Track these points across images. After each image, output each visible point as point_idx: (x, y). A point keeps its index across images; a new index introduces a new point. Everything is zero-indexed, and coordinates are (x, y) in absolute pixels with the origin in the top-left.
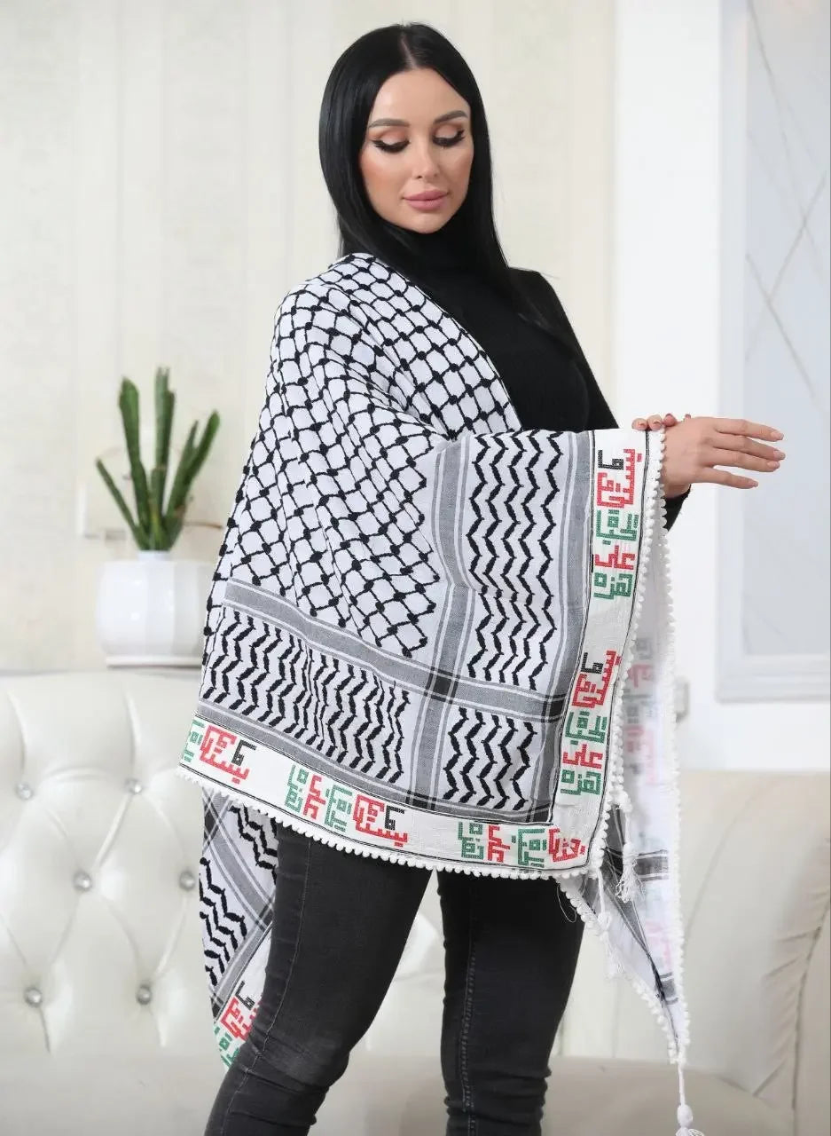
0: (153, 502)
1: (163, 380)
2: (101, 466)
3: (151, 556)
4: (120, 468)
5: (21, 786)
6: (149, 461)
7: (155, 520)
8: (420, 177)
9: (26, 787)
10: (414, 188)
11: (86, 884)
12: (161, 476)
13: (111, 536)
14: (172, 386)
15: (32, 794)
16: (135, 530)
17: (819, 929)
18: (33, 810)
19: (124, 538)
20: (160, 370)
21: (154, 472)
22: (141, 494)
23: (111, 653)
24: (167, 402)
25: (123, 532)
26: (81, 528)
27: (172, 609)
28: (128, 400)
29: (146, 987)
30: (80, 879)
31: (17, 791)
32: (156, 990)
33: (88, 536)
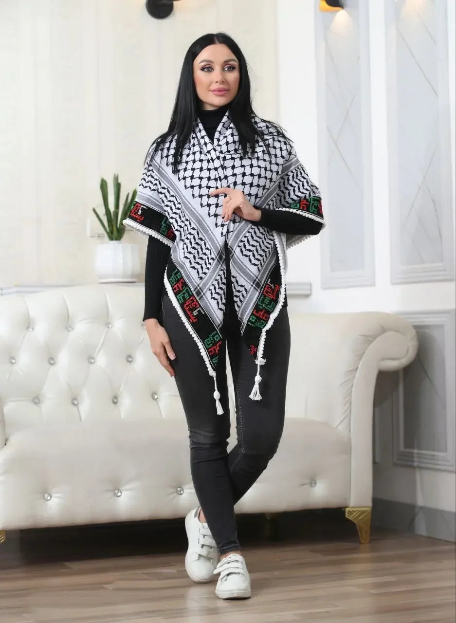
0: (114, 223)
1: (116, 179)
2: (94, 210)
3: (114, 242)
4: (102, 212)
5: (68, 326)
6: (112, 208)
7: (115, 229)
8: (217, 82)
9: (70, 327)
10: (215, 86)
11: (93, 361)
12: (116, 213)
13: (99, 236)
14: (120, 181)
15: (72, 329)
16: (107, 233)
17: (357, 368)
18: (72, 335)
19: (105, 237)
20: (115, 175)
21: (114, 212)
22: (110, 220)
23: (100, 278)
24: (118, 186)
25: (104, 234)
26: (88, 234)
27: (121, 261)
28: (103, 186)
29: (116, 397)
30: (91, 360)
31: (66, 328)
32: (119, 399)
33: (91, 237)
